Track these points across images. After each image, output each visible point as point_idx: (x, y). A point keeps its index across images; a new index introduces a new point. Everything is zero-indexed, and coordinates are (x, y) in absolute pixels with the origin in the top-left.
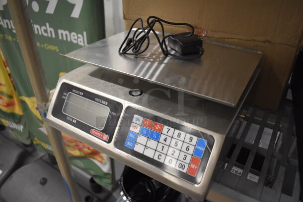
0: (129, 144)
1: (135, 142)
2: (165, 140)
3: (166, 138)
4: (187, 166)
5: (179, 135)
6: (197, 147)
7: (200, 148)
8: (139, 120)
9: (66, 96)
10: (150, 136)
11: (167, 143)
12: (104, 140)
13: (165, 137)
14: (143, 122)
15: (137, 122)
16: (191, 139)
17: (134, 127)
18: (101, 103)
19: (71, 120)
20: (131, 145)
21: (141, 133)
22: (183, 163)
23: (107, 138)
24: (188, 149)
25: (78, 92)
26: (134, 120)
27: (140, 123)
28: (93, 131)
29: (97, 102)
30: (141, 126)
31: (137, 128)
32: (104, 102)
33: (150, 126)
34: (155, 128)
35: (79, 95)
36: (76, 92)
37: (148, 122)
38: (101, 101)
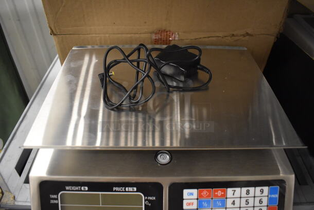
2: (234, 203)
3: (234, 201)
5: (248, 192)
6: (269, 196)
7: (273, 196)
8: (192, 194)
9: (57, 199)
10: (213, 207)
11: (236, 206)
13: (232, 200)
14: (200, 196)
15: (191, 197)
16: (262, 191)
17: (189, 204)
18: (125, 191)
21: (201, 207)
24: (261, 202)
25: (77, 188)
26: (185, 196)
27: (195, 196)
29: (117, 191)
30: (197, 199)
31: (192, 204)
32: (131, 189)
33: (209, 196)
34: (217, 196)
35: (81, 191)
36: (73, 188)
37: (205, 192)
38: (125, 189)
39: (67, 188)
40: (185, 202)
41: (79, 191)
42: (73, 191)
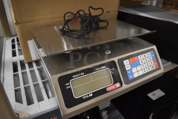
0: (130, 77)
1: (132, 74)
2: (142, 62)
4: (154, 65)
5: (145, 56)
6: (152, 56)
8: (127, 62)
9: (70, 85)
10: (136, 66)
12: (118, 87)
14: (130, 62)
16: (149, 55)
17: (128, 67)
18: (101, 69)
19: (88, 97)
20: (132, 76)
21: (132, 67)
22: (152, 66)
23: (119, 85)
24: (150, 59)
25: (79, 75)
26: (125, 64)
28: (108, 89)
29: (98, 70)
30: (130, 64)
31: (129, 67)
32: (103, 67)
33: (133, 61)
34: (135, 60)
35: (81, 76)
36: (77, 76)
37: (131, 60)
38: (101, 68)
39: (74, 77)
40: (126, 67)
41: (80, 76)
42: (77, 77)
